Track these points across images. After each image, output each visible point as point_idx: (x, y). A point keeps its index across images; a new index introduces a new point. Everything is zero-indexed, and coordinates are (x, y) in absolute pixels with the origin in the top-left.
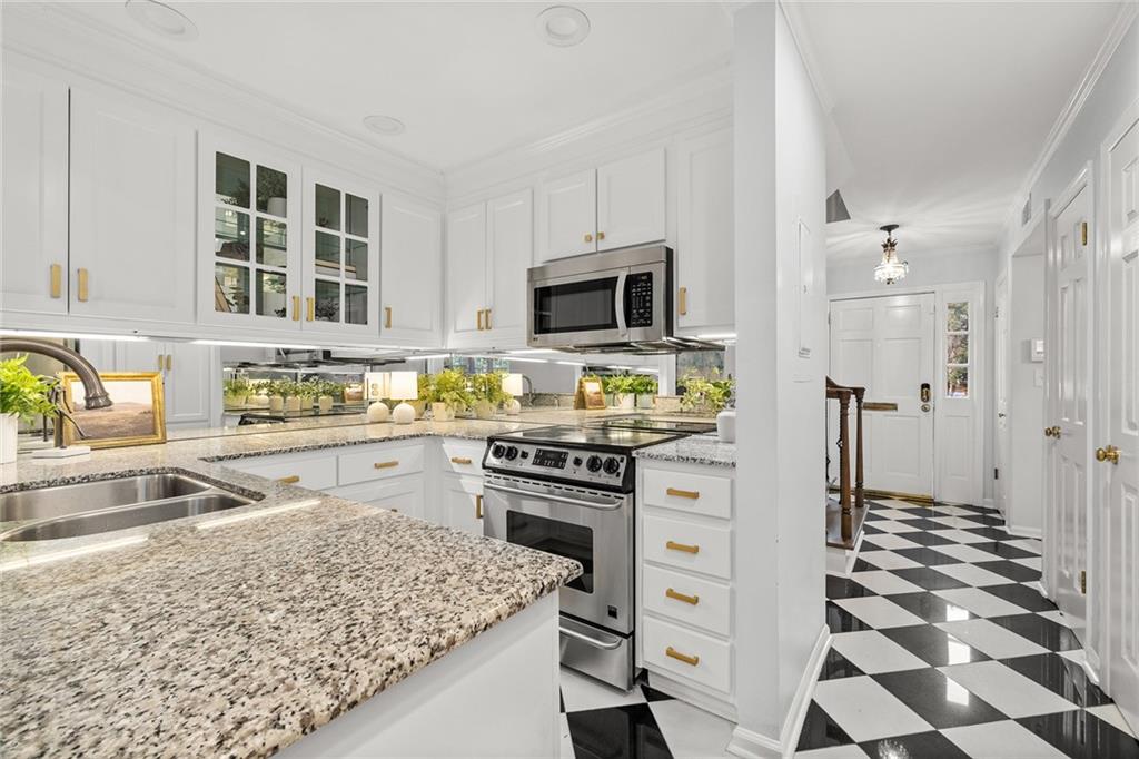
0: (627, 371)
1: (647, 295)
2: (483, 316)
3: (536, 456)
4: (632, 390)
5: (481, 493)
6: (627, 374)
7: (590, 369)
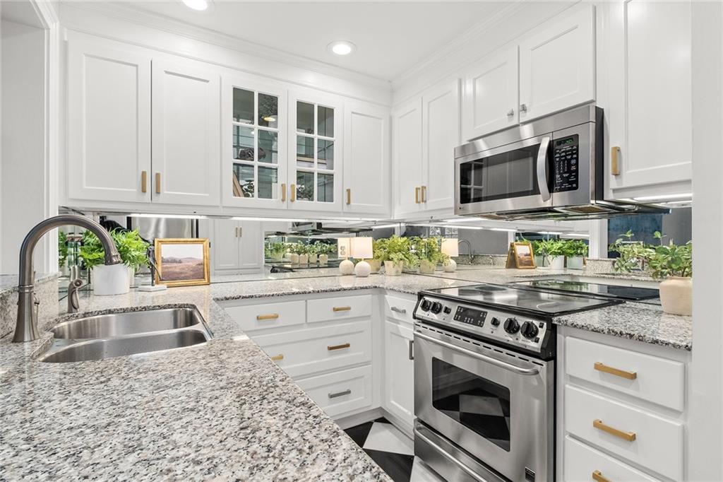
0: (558, 236)
1: (572, 158)
2: (420, 192)
3: (457, 313)
4: (561, 252)
5: (412, 339)
6: (556, 239)
7: (524, 234)
